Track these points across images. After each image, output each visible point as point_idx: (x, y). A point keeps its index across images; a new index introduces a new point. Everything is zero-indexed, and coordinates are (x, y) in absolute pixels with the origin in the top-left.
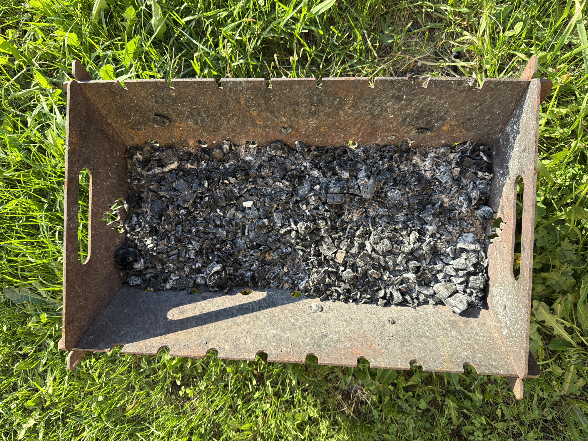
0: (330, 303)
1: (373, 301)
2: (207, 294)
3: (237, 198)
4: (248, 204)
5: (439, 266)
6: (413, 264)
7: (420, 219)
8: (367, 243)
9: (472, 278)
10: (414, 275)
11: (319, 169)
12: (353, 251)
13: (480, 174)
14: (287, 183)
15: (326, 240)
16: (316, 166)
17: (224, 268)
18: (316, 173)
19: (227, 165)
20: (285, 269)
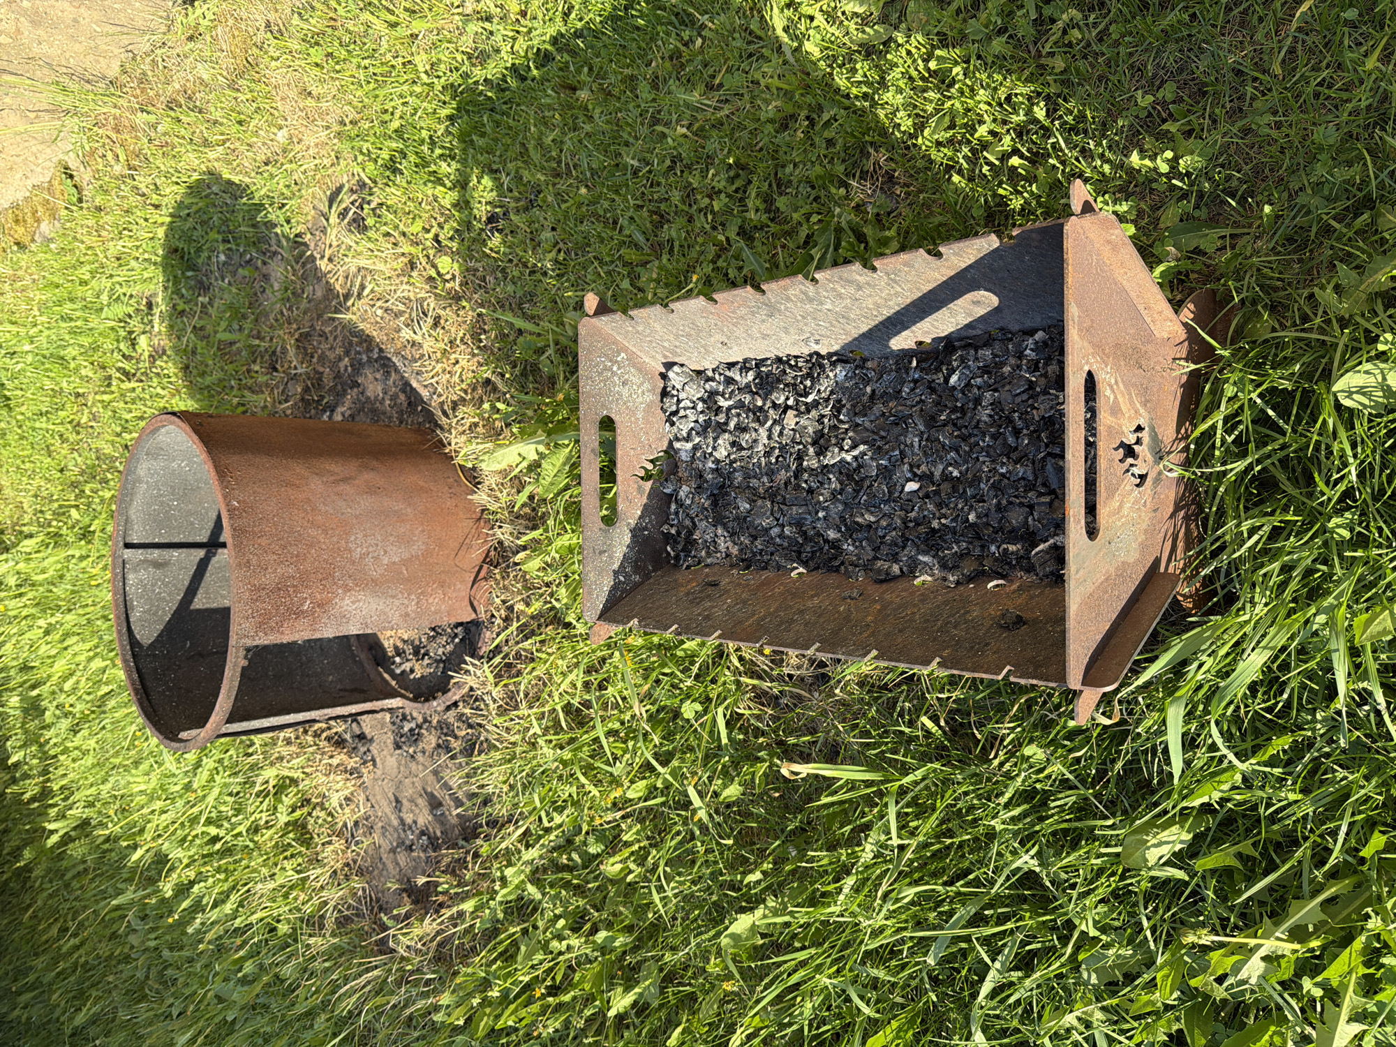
0: (806, 351)
1: (760, 363)
2: (964, 334)
3: (927, 496)
4: (912, 486)
5: (702, 418)
6: (721, 418)
7: (721, 475)
8: (766, 441)
9: (674, 408)
10: (720, 404)
11: (826, 541)
12: (778, 428)
13: (673, 531)
14: (859, 520)
15: (809, 440)
16: (835, 545)
17: (947, 380)
18: (832, 534)
19: (956, 548)
20: (869, 389)
